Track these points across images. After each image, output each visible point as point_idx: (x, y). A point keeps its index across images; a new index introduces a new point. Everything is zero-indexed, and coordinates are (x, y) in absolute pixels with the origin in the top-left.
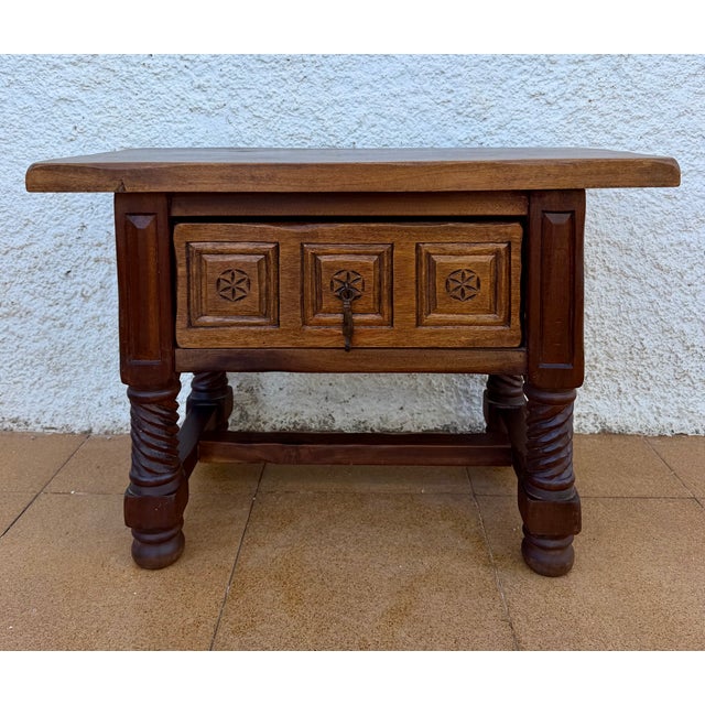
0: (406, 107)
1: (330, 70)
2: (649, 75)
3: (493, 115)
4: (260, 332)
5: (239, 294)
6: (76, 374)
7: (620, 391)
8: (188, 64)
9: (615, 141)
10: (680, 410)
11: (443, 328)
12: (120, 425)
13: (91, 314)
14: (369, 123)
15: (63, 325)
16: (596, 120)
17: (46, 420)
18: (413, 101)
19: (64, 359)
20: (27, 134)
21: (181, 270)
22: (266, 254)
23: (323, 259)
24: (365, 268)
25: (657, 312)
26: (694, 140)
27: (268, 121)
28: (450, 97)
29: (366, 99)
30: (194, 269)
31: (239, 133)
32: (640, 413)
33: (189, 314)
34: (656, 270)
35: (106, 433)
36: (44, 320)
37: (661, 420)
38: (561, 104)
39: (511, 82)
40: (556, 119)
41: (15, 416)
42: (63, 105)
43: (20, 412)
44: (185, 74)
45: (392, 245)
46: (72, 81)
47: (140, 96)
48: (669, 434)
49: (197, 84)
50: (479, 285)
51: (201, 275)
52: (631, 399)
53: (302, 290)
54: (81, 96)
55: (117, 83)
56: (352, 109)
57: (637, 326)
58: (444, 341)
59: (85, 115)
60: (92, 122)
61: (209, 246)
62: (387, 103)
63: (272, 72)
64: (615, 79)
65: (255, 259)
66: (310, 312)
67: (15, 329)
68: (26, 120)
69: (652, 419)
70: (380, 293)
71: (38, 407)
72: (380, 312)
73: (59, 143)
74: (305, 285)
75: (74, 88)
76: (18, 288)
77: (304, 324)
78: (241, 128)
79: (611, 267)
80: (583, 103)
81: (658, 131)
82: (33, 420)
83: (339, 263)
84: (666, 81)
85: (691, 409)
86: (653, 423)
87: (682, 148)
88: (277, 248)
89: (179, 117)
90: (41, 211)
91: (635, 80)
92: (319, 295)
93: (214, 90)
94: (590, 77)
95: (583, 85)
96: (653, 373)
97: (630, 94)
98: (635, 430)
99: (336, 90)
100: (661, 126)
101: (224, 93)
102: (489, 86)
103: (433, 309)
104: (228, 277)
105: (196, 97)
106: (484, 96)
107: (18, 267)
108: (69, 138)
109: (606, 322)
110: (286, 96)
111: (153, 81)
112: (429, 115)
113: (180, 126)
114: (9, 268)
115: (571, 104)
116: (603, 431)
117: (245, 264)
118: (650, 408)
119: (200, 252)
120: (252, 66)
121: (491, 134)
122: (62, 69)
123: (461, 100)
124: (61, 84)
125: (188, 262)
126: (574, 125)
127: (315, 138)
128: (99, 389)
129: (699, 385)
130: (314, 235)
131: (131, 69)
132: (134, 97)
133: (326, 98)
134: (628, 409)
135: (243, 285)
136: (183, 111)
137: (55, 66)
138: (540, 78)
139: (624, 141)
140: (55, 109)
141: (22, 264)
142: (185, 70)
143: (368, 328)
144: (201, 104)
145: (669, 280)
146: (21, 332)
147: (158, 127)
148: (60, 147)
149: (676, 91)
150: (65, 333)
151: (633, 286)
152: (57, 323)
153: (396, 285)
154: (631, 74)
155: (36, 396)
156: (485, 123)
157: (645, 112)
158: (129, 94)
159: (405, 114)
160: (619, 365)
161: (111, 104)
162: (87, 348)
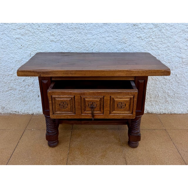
0: (106, 40)
1: (86, 31)
2: (168, 32)
3: (128, 42)
4: (71, 115)
5: (65, 107)
6: (29, 102)
7: (152, 105)
8: (49, 29)
9: (158, 49)
10: (165, 108)
11: (116, 114)
12: (40, 112)
13: (30, 89)
14: (96, 44)
15: (24, 92)
16: (154, 44)
17: (23, 111)
18: (108, 39)
19: (25, 99)
20: (9, 47)
21: (50, 102)
22: (72, 98)
23: (86, 99)
24: (97, 101)
25: (163, 88)
26: (177, 49)
27: (71, 44)
28: (117, 38)
29: (96, 38)
30: (53, 102)
31: (63, 47)
32: (156, 109)
33: (53, 111)
34: (164, 79)
35: (37, 114)
36: (19, 91)
37: (161, 110)
38: (145, 40)
39: (133, 34)
40: (144, 43)
41: (16, 111)
42: (18, 40)
43: (17, 110)
44: (49, 32)
45: (104, 96)
46: (19, 33)
47: (37, 37)
48: (162, 113)
49: (52, 34)
50: (125, 105)
51: (55, 103)
52: (154, 106)
53: (81, 106)
54: (22, 37)
55: (31, 34)
56: (92, 41)
57: (158, 91)
58: (116, 117)
59: (23, 42)
60: (26, 44)
61: (57, 96)
62: (101, 39)
63: (71, 31)
64: (160, 33)
65: (69, 99)
66: (83, 111)
67: (13, 92)
68: (8, 44)
69: (159, 110)
70: (100, 107)
71: (20, 109)
72: (100, 111)
73: (18, 49)
74: (82, 105)
75: (20, 35)
76: (12, 84)
77: (82, 113)
78: (64, 46)
79: (153, 78)
80: (151, 39)
81: (169, 46)
82: (20, 111)
83: (90, 100)
84: (172, 34)
85: (168, 108)
86: (159, 111)
87: (174, 51)
88: (74, 97)
89: (48, 43)
90: (15, 66)
91: (165, 33)
92: (85, 107)
93: (57, 36)
94: (153, 33)
95: (151, 35)
96: (160, 101)
97: (163, 37)
98: (155, 112)
99: (88, 36)
100: (169, 45)
101: (59, 37)
102: (127, 35)
103: (114, 110)
104: (62, 103)
105: (52, 38)
106: (126, 38)
107: (12, 79)
108: (20, 48)
109: (151, 90)
110: (75, 38)
111: (40, 33)
112: (112, 42)
113: (48, 45)
114: (10, 79)
115: (148, 40)
116: (148, 113)
117: (66, 100)
118: (158, 108)
119: (55, 98)
120: (66, 30)
121: (127, 47)
122: (16, 30)
123: (120, 39)
124: (16, 34)
125: (52, 100)
126: (148, 45)
127: (83, 48)
128: (34, 105)
129: (170, 103)
130: (84, 94)
131: (34, 30)
132: (36, 38)
133: (85, 38)
134: (154, 108)
135: (66, 105)
136: (49, 41)
137: (14, 29)
138: (141, 33)
139: (160, 49)
140: (15, 41)
141: (12, 78)
142: (49, 31)
143: (98, 114)
144: (53, 40)
145: (167, 81)
146: (15, 93)
147: (43, 45)
148: (18, 50)
149: (175, 36)
150: (25, 93)
151: (158, 83)
152: (23, 91)
153: (105, 105)
154: (164, 32)
155: (20, 106)
156: (126, 44)
157: (166, 42)
158: (35, 37)
159: (105, 42)
160: (153, 99)
161: (30, 39)
162: (30, 97)
